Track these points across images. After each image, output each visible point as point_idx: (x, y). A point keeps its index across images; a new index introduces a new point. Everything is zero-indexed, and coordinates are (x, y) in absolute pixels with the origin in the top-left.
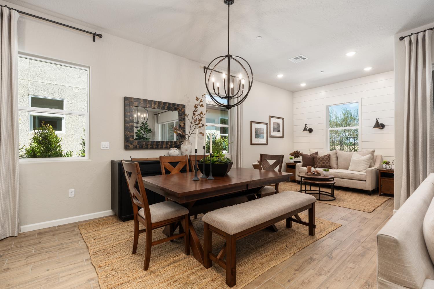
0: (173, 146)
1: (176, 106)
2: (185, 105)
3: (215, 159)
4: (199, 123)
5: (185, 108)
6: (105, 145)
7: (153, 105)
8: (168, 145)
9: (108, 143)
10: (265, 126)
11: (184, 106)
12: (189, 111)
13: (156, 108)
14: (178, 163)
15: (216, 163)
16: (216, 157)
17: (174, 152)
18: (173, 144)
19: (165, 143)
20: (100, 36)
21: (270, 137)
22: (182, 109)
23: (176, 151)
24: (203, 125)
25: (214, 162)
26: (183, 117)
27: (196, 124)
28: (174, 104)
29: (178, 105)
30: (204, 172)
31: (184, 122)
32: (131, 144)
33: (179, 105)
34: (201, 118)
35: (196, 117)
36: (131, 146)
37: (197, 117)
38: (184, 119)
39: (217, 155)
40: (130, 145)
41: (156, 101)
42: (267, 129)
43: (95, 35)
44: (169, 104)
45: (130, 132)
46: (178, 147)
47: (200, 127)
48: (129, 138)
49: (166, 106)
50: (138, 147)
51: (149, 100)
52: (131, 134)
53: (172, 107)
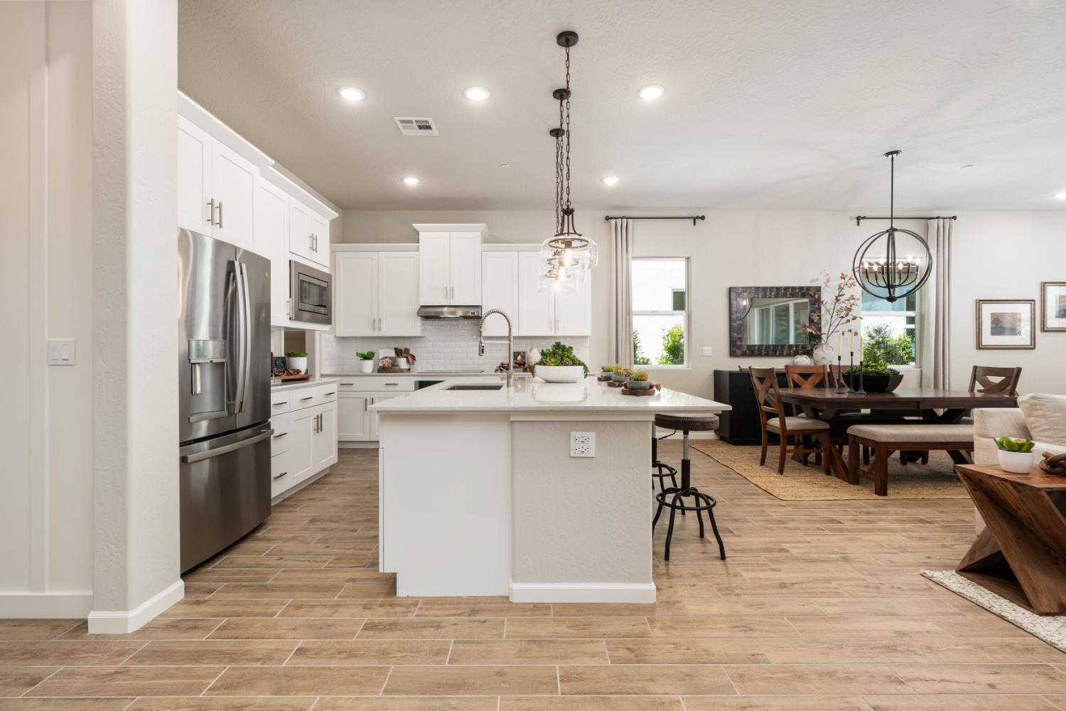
0: (800, 352)
1: (805, 291)
2: (820, 287)
3: (869, 369)
4: (847, 315)
5: (820, 291)
6: (708, 350)
7: (768, 294)
8: (792, 351)
9: (710, 348)
10: (1027, 306)
11: (818, 289)
12: (827, 297)
13: (773, 297)
14: (811, 375)
15: (871, 374)
16: (872, 367)
17: (803, 360)
18: (800, 349)
19: (786, 347)
20: (703, 218)
21: (1044, 330)
22: (815, 294)
23: (805, 359)
24: (854, 318)
25: (867, 373)
26: (817, 306)
27: (842, 317)
28: (801, 288)
29: (808, 288)
30: (851, 385)
31: (818, 314)
32: (739, 349)
33: (810, 287)
34: (851, 306)
35: (841, 305)
36: (739, 352)
37: (844, 305)
38: (819, 309)
39: (873, 364)
40: (737, 351)
41: (773, 287)
42: (1034, 314)
43: (695, 219)
44: (794, 288)
45: (737, 334)
46: (809, 353)
47: (848, 321)
48: (735, 341)
49: (788, 293)
50: (748, 354)
51: (763, 288)
52: (739, 336)
53: (798, 293)
